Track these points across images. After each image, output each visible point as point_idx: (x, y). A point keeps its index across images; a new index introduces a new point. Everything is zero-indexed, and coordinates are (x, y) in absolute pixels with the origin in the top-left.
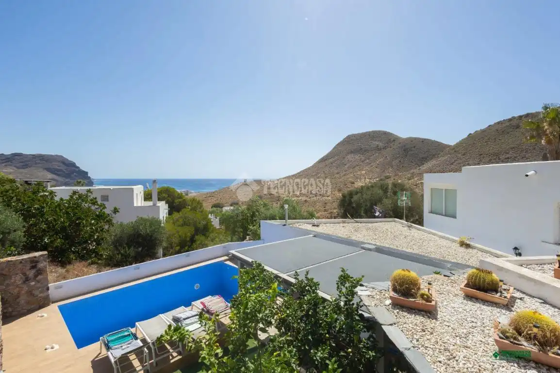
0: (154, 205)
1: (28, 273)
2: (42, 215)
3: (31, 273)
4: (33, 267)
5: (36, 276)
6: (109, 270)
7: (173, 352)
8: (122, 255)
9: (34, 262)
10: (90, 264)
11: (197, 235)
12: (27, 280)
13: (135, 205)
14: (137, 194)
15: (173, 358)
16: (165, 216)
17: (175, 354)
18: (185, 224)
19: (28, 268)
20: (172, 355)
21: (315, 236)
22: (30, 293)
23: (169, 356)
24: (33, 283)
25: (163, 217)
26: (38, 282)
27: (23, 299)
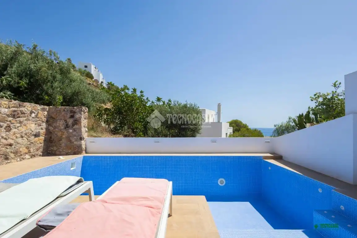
1: (68, 121)
3: (70, 121)
4: (72, 117)
5: (73, 125)
9: (72, 112)
12: (67, 127)
14: (209, 116)
16: (229, 134)
19: (68, 116)
22: (69, 139)
24: (71, 131)
25: (227, 134)
26: (74, 130)
27: (64, 142)
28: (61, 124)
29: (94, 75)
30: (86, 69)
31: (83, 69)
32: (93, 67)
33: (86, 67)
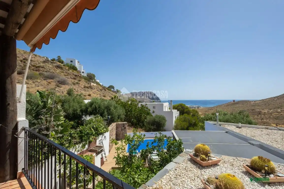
0: (171, 111)
1: (122, 128)
2: (131, 112)
3: (123, 128)
4: (124, 126)
5: (124, 129)
6: (144, 132)
7: (147, 163)
8: (149, 128)
9: (124, 125)
10: (142, 130)
11: (190, 127)
12: (122, 130)
13: (164, 110)
14: (165, 106)
15: (146, 165)
16: (177, 116)
17: (147, 164)
18: (184, 121)
19: (122, 126)
20: (146, 164)
21: (226, 132)
22: (123, 134)
23: (145, 164)
24: (123, 131)
25: (176, 117)
26: (124, 131)
27: (121, 136)
28: (120, 129)
29: (77, 68)
30: (71, 63)
31: (70, 63)
32: (76, 61)
33: (71, 61)
